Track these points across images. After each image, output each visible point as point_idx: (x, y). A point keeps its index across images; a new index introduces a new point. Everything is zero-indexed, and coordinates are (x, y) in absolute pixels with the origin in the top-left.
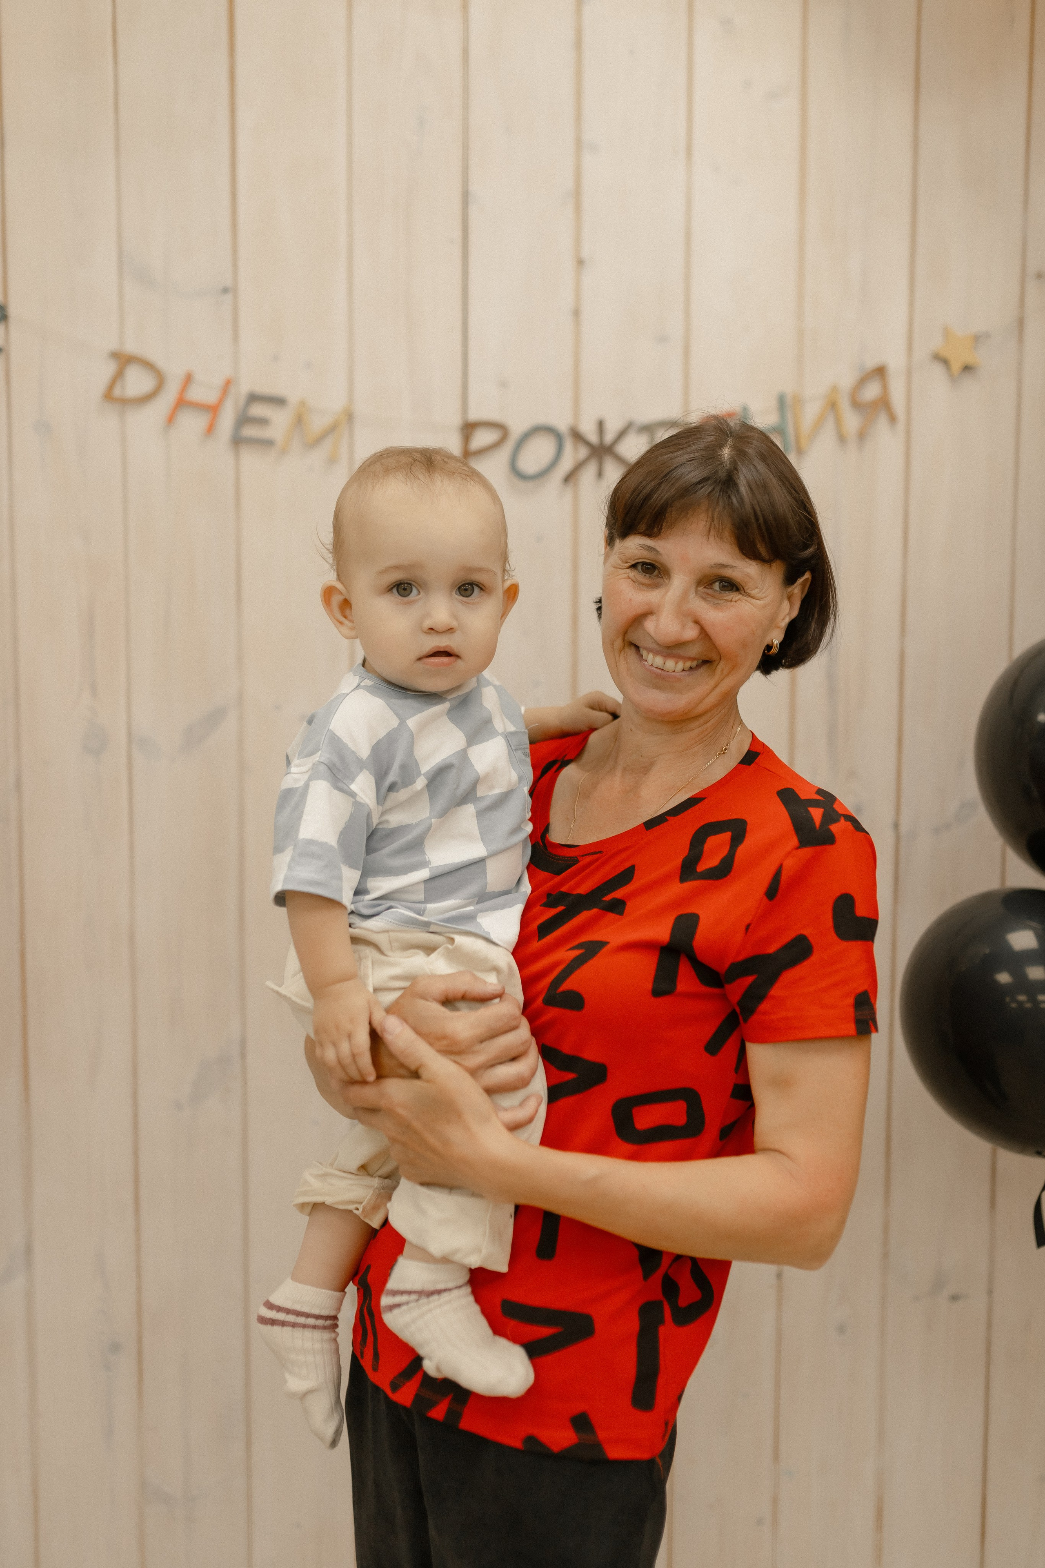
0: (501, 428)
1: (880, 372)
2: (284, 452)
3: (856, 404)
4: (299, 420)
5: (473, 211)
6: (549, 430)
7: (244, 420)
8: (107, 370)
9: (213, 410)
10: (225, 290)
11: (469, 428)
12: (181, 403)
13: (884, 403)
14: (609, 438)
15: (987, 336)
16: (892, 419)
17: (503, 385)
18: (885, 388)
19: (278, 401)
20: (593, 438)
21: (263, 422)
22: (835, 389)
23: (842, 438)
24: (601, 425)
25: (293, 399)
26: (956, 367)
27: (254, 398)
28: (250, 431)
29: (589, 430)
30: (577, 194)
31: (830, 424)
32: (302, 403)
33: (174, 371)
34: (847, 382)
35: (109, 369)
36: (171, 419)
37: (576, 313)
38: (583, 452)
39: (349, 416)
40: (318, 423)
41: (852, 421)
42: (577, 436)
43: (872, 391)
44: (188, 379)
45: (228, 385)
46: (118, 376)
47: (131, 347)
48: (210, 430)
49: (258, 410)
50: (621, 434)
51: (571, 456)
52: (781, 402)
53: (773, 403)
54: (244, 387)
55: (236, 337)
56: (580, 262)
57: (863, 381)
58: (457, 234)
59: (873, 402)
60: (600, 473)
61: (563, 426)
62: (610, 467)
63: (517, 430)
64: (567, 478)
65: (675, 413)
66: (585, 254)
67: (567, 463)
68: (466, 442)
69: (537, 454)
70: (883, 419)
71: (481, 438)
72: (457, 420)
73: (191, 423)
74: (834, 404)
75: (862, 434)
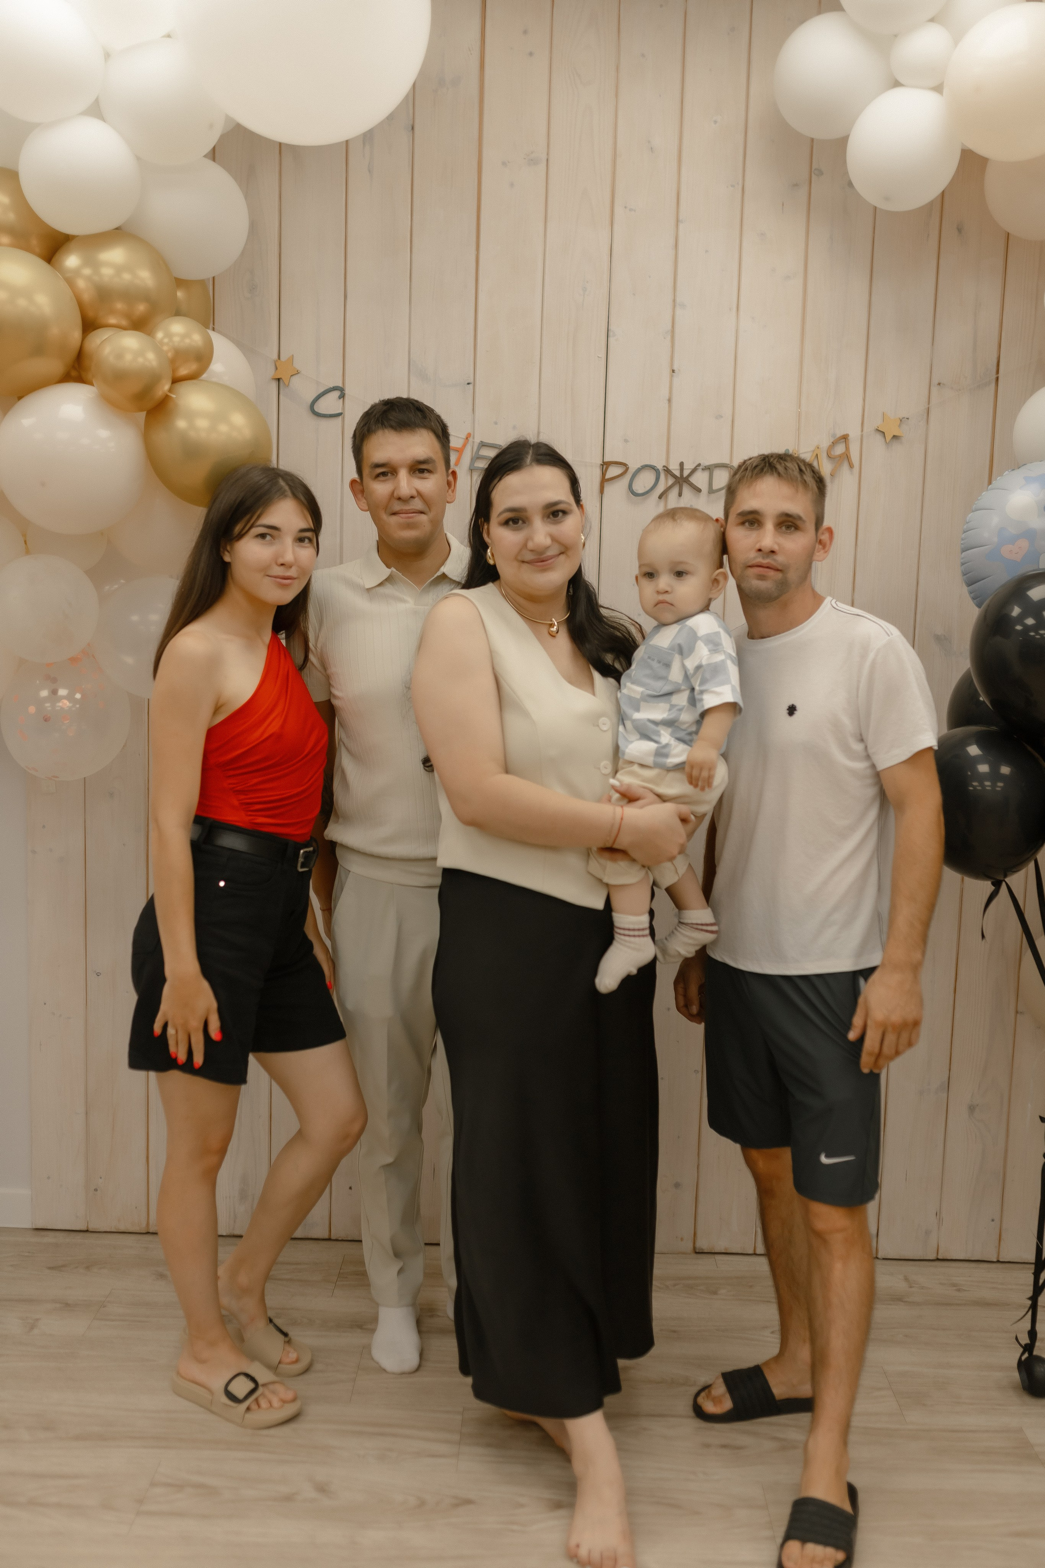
0: (624, 466)
1: (845, 438)
3: (829, 457)
5: (611, 340)
6: (653, 468)
7: (477, 458)
10: (468, 384)
11: (605, 465)
13: (846, 456)
14: (686, 473)
15: (908, 419)
16: (851, 466)
17: (626, 441)
18: (847, 448)
20: (677, 473)
22: (818, 448)
24: (682, 465)
26: (889, 437)
27: (483, 445)
29: (674, 468)
30: (673, 332)
34: (825, 443)
37: (669, 400)
38: (671, 481)
41: (827, 467)
42: (667, 471)
43: (840, 449)
45: (468, 438)
49: (485, 452)
50: (694, 471)
51: (664, 483)
54: (478, 439)
55: (473, 410)
56: (673, 371)
57: (834, 444)
58: (603, 354)
59: (840, 456)
60: (680, 495)
61: (660, 467)
62: (686, 490)
63: (633, 466)
64: (660, 497)
65: (726, 461)
66: (675, 368)
67: (661, 488)
68: (604, 474)
69: (644, 481)
70: (846, 466)
71: (613, 471)
72: (598, 461)
74: (817, 456)
75: (832, 474)
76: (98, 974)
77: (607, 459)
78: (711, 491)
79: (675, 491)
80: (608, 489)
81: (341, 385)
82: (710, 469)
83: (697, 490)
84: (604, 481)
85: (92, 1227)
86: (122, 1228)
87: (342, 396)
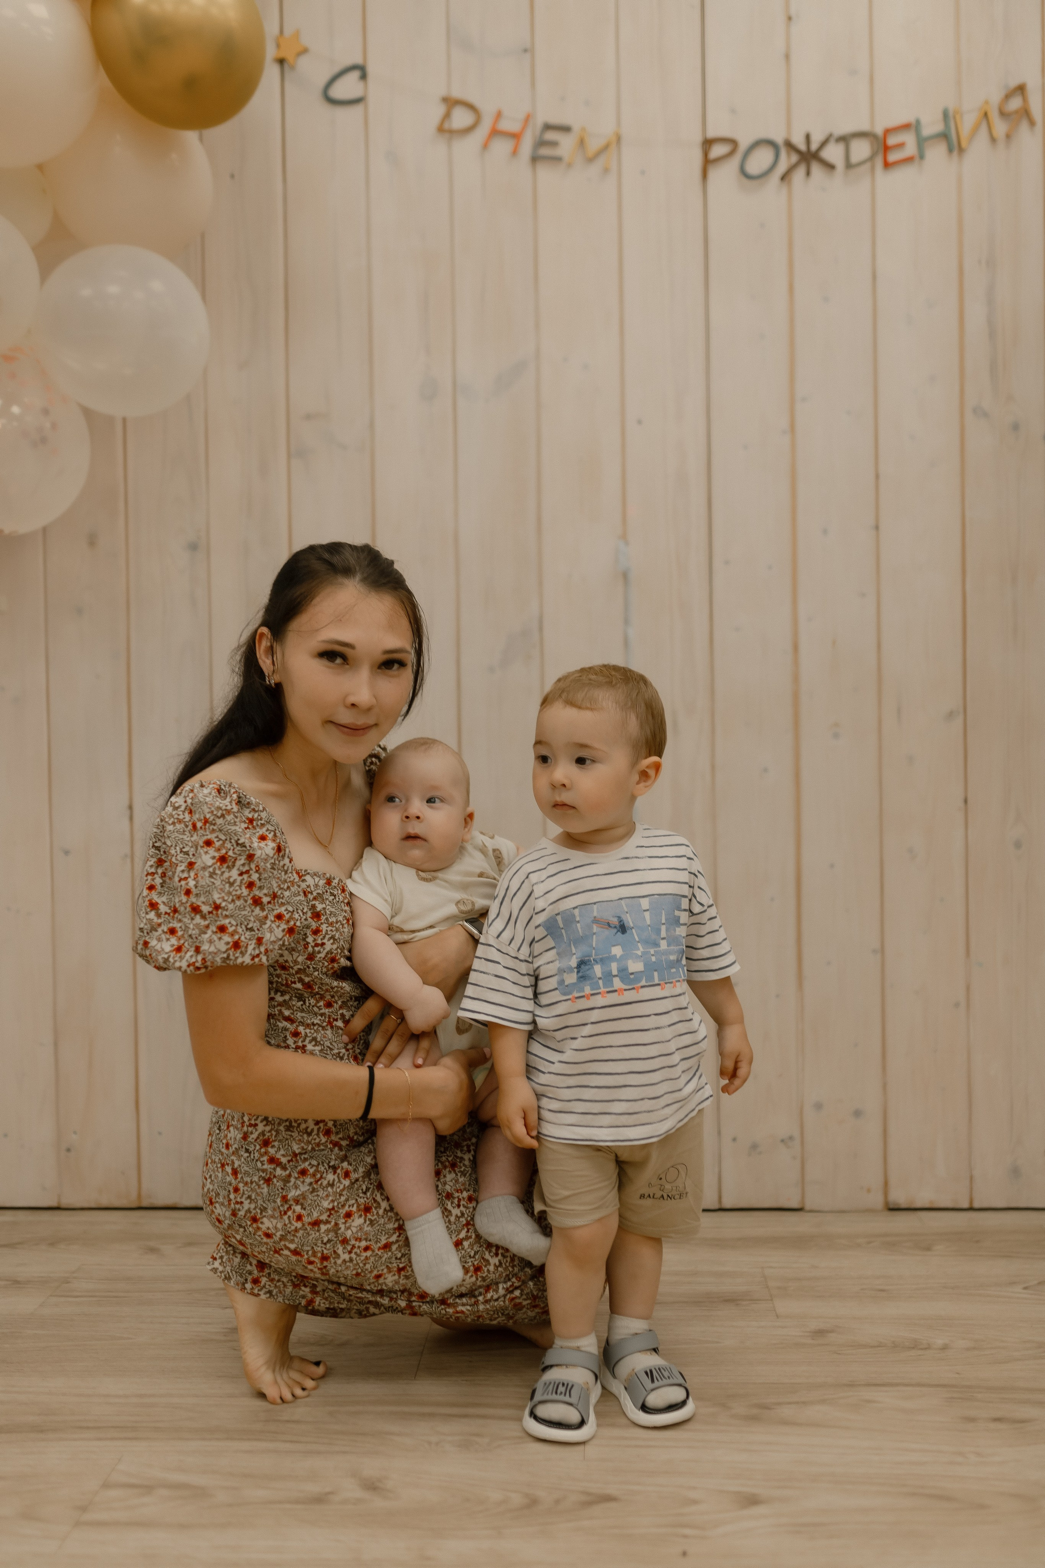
0: (733, 143)
1: (1021, 89)
2: (569, 165)
3: (1003, 114)
4: (582, 142)
6: (771, 143)
7: (541, 143)
8: (439, 110)
9: (516, 137)
11: (708, 143)
12: (495, 132)
13: (1025, 112)
14: (814, 147)
16: (1032, 123)
17: (733, 112)
18: (1025, 100)
19: (565, 129)
20: (803, 147)
21: (554, 144)
22: (987, 102)
23: (993, 140)
24: (808, 137)
25: (576, 127)
27: (548, 127)
28: (544, 151)
29: (799, 141)
31: (984, 129)
32: (583, 129)
33: (488, 109)
34: (996, 97)
35: (441, 110)
36: (486, 146)
38: (794, 158)
39: (619, 139)
40: (593, 145)
41: (1000, 128)
42: (789, 145)
43: (1015, 104)
44: (499, 115)
45: (528, 119)
46: (447, 116)
47: (457, 93)
48: (515, 152)
49: (550, 136)
50: (824, 143)
51: (785, 160)
52: (946, 114)
53: (940, 116)
54: (541, 118)
55: (533, 84)
56: (789, 18)
57: (1008, 97)
59: (1016, 112)
60: (808, 173)
61: (779, 139)
62: (816, 168)
63: (744, 143)
64: (783, 178)
65: (865, 127)
66: (793, 12)
67: (782, 167)
68: (706, 154)
69: (760, 160)
70: (1024, 126)
71: (718, 151)
72: (698, 139)
73: (501, 147)
74: (986, 114)
75: (1008, 136)
76: (67, 853)
77: (711, 134)
78: (849, 165)
79: (801, 171)
80: (714, 174)
81: (358, 60)
82: (844, 139)
83: (831, 167)
84: (707, 163)
85: (65, 1202)
86: (105, 1202)
87: (364, 77)
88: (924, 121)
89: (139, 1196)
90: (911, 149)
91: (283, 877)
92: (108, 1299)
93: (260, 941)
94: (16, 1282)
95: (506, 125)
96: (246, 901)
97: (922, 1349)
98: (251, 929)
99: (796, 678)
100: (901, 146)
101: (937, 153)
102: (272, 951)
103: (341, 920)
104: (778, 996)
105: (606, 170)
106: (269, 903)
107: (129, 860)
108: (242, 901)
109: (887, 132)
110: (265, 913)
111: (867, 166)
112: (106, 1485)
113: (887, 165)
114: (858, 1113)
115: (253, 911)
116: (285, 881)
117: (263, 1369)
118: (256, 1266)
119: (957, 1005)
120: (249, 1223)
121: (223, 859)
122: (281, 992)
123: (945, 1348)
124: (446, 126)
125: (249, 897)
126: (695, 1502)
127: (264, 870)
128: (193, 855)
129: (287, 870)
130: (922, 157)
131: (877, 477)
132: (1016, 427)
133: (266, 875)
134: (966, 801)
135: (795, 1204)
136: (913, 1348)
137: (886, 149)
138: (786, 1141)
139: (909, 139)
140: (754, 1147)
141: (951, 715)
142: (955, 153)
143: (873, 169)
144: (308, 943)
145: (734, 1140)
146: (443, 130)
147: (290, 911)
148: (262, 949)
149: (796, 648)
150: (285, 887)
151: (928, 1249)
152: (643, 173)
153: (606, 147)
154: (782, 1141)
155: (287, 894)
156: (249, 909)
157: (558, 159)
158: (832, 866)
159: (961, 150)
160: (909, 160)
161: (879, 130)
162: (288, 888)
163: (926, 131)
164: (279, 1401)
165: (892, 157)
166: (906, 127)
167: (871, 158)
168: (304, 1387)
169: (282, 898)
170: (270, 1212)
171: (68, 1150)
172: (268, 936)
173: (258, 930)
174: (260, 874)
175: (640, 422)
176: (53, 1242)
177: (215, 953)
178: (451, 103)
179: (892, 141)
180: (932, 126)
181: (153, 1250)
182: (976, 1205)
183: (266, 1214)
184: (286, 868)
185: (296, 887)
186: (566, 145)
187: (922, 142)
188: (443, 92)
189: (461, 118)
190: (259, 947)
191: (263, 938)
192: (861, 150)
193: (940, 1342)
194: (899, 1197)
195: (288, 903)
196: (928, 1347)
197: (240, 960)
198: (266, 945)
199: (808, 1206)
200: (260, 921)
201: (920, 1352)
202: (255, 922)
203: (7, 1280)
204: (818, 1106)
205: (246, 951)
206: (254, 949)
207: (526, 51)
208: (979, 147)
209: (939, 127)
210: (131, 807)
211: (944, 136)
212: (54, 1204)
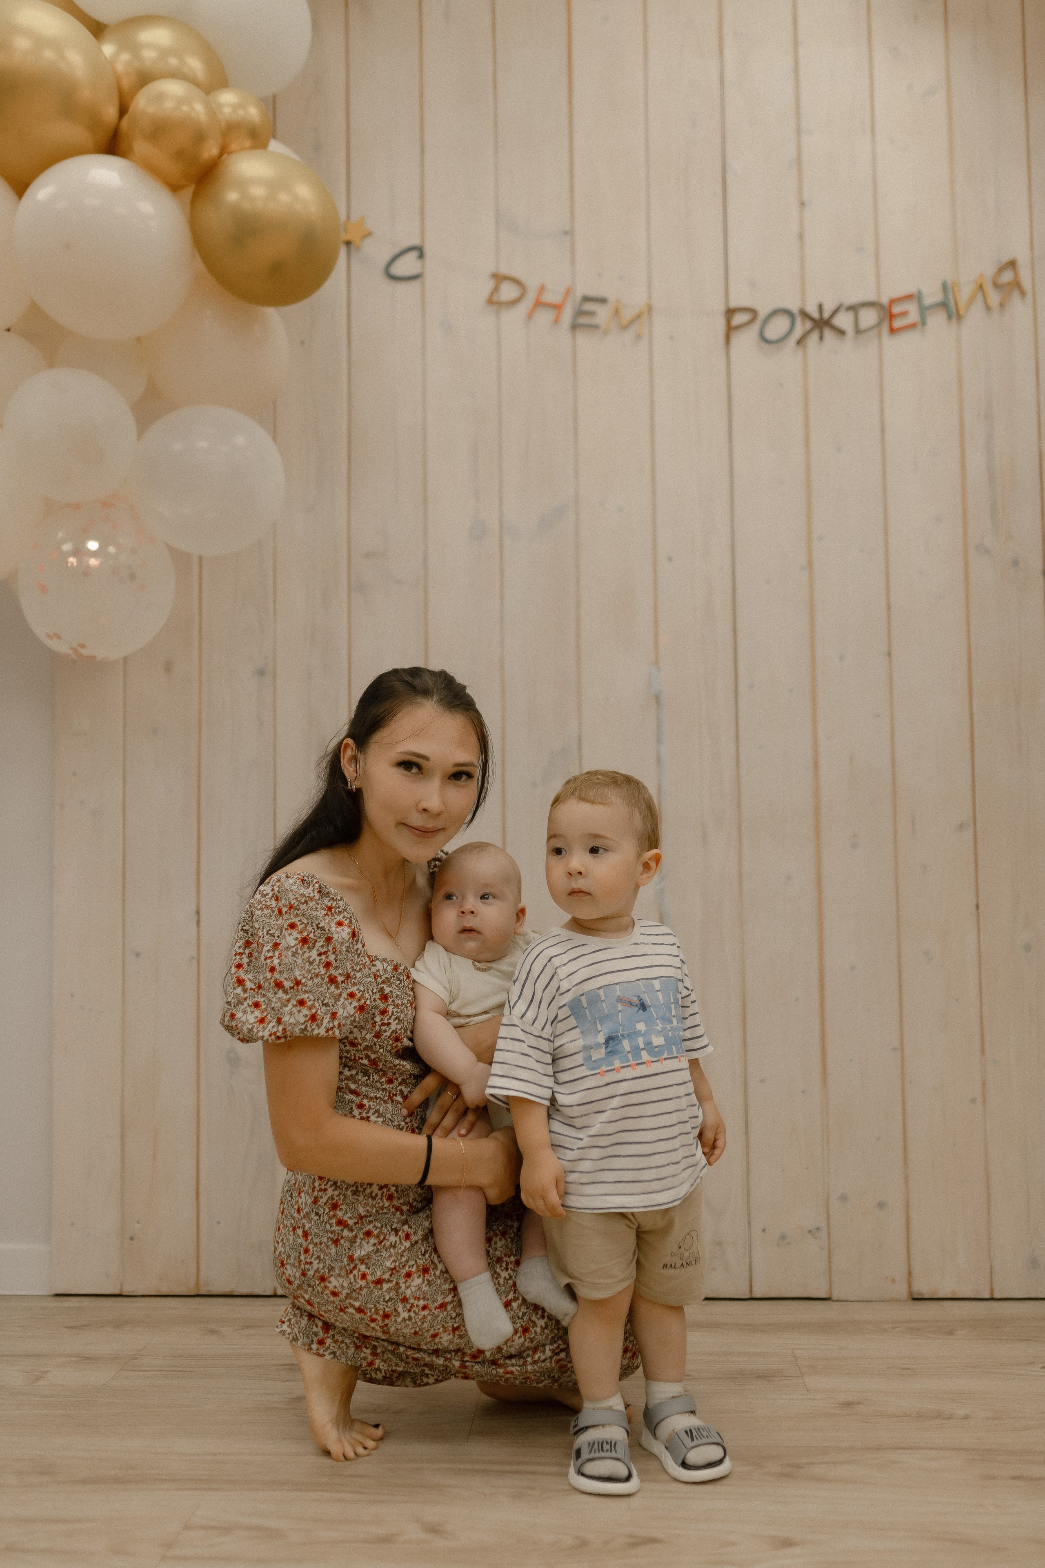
0: (753, 312)
1: (1012, 264)
2: (606, 332)
3: (996, 286)
4: (617, 312)
5: (729, 175)
6: (787, 312)
7: (580, 313)
9: (558, 307)
11: (730, 312)
12: (539, 304)
13: (1016, 284)
14: (826, 315)
16: (1023, 293)
17: (753, 285)
18: (1016, 273)
19: (602, 301)
20: (816, 315)
21: (592, 314)
22: (981, 276)
23: (988, 308)
24: (820, 307)
25: (611, 299)
27: (586, 299)
28: (583, 320)
29: (812, 310)
30: (799, 161)
31: (979, 299)
32: (618, 301)
33: (532, 283)
34: (989, 271)
35: (490, 285)
36: (530, 316)
37: (801, 237)
38: (809, 325)
39: (650, 309)
40: (627, 315)
41: (994, 298)
42: (804, 314)
43: (1007, 277)
44: (542, 289)
45: (568, 292)
46: (496, 290)
47: (504, 270)
48: (557, 321)
49: (588, 306)
50: (835, 312)
51: (800, 328)
52: (945, 286)
53: (939, 287)
54: (581, 290)
55: (573, 261)
56: (802, 204)
57: (1001, 270)
58: (718, 189)
59: (1009, 284)
60: (821, 338)
61: (795, 309)
62: (828, 334)
63: (763, 312)
64: (799, 342)
65: (871, 297)
66: (805, 198)
67: (798, 332)
68: (728, 322)
69: (778, 327)
70: (1016, 295)
71: (739, 319)
72: (722, 308)
73: (544, 317)
74: (981, 287)
75: (1002, 305)
76: (138, 955)
77: (733, 304)
78: (858, 331)
79: (815, 337)
80: (736, 339)
81: (416, 242)
82: (854, 308)
83: (841, 332)
84: (730, 330)
85: (127, 1290)
86: (165, 1290)
87: (421, 256)
88: (925, 291)
89: (198, 1284)
90: (913, 316)
91: (356, 959)
92: (175, 1373)
93: (334, 1015)
94: (89, 1359)
95: (548, 298)
96: (323, 979)
97: (944, 1419)
98: (327, 1005)
99: (817, 792)
100: (904, 314)
101: (937, 320)
102: (344, 1026)
103: (406, 1003)
104: (803, 1092)
105: (639, 337)
106: (343, 982)
107: (195, 962)
108: (319, 979)
109: (892, 302)
110: (339, 991)
111: (875, 331)
112: (187, 1527)
113: (892, 331)
114: (881, 1205)
115: (328, 989)
116: (358, 963)
117: (329, 1426)
118: (322, 1328)
119: (973, 1101)
120: (317, 1282)
121: (304, 941)
122: (349, 1067)
123: (966, 1417)
124: (495, 298)
125: (326, 976)
126: (733, 1544)
127: (340, 952)
128: (278, 936)
129: (360, 954)
130: (924, 323)
131: (889, 608)
132: (1015, 563)
133: (341, 957)
134: (977, 907)
135: (824, 1296)
136: (936, 1418)
137: (892, 316)
138: (813, 1232)
139: (912, 308)
140: (783, 1237)
141: (961, 826)
142: (954, 320)
143: (880, 335)
144: (376, 1022)
145: (764, 1230)
146: (493, 302)
147: (361, 991)
148: (336, 1023)
149: (816, 765)
150: (358, 969)
151: (951, 1333)
152: (672, 338)
153: (638, 317)
154: (810, 1231)
155: (359, 975)
156: (325, 987)
157: (595, 327)
158: (853, 968)
159: (959, 318)
160: (912, 326)
161: (885, 300)
162: (360, 969)
163: (928, 301)
164: (342, 1458)
165: (897, 324)
166: (909, 297)
167: (878, 325)
168: (365, 1446)
169: (355, 979)
170: (337, 1271)
171: (132, 1239)
172: (341, 1012)
173: (333, 1005)
174: (337, 956)
175: (670, 559)
176: (118, 1325)
177: (295, 1025)
178: (499, 278)
179: (896, 309)
180: (932, 296)
181: (213, 1332)
182: (996, 1296)
183: (334, 1274)
184: (359, 952)
185: (367, 969)
186: (603, 314)
187: (923, 311)
188: (492, 269)
189: (508, 292)
190: (333, 1021)
191: (337, 1013)
192: (869, 317)
193: (962, 1413)
194: (922, 1287)
195: (360, 983)
196: (951, 1417)
197: (316, 1032)
198: (340, 1019)
199: (835, 1297)
200: (335, 998)
201: (944, 1421)
202: (330, 998)
203: (79, 1357)
204: (844, 1198)
205: (322, 1024)
206: (329, 1022)
207: (566, 233)
208: (975, 315)
209: (939, 297)
210: (198, 913)
211: (944, 305)
212: (117, 1292)
